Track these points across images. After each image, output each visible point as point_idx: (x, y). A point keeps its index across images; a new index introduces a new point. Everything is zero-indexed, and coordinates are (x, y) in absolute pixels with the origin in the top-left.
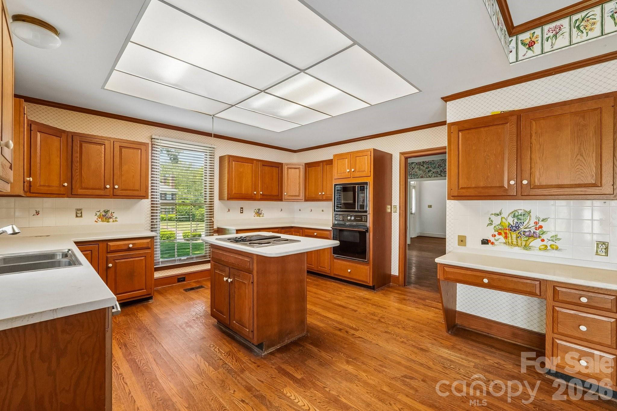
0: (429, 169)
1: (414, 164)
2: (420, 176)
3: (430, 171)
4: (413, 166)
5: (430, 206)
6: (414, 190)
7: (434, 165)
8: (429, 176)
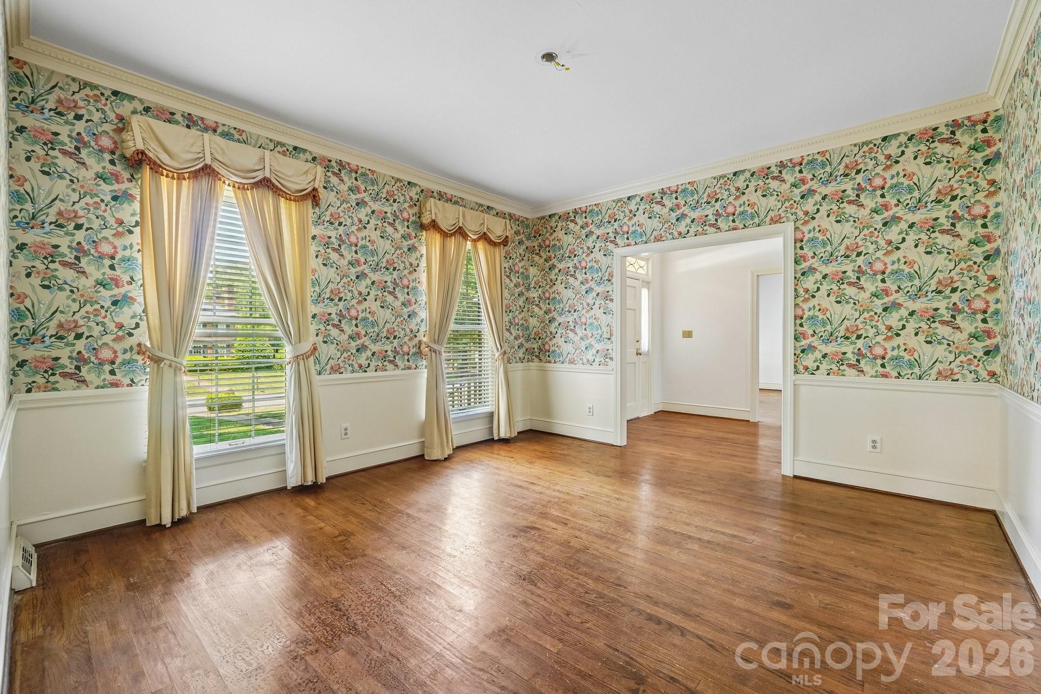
0: (681, 211)
1: (634, 202)
2: (653, 236)
3: (684, 216)
4: (632, 206)
5: (688, 334)
6: (645, 292)
7: (696, 197)
8: (680, 233)
